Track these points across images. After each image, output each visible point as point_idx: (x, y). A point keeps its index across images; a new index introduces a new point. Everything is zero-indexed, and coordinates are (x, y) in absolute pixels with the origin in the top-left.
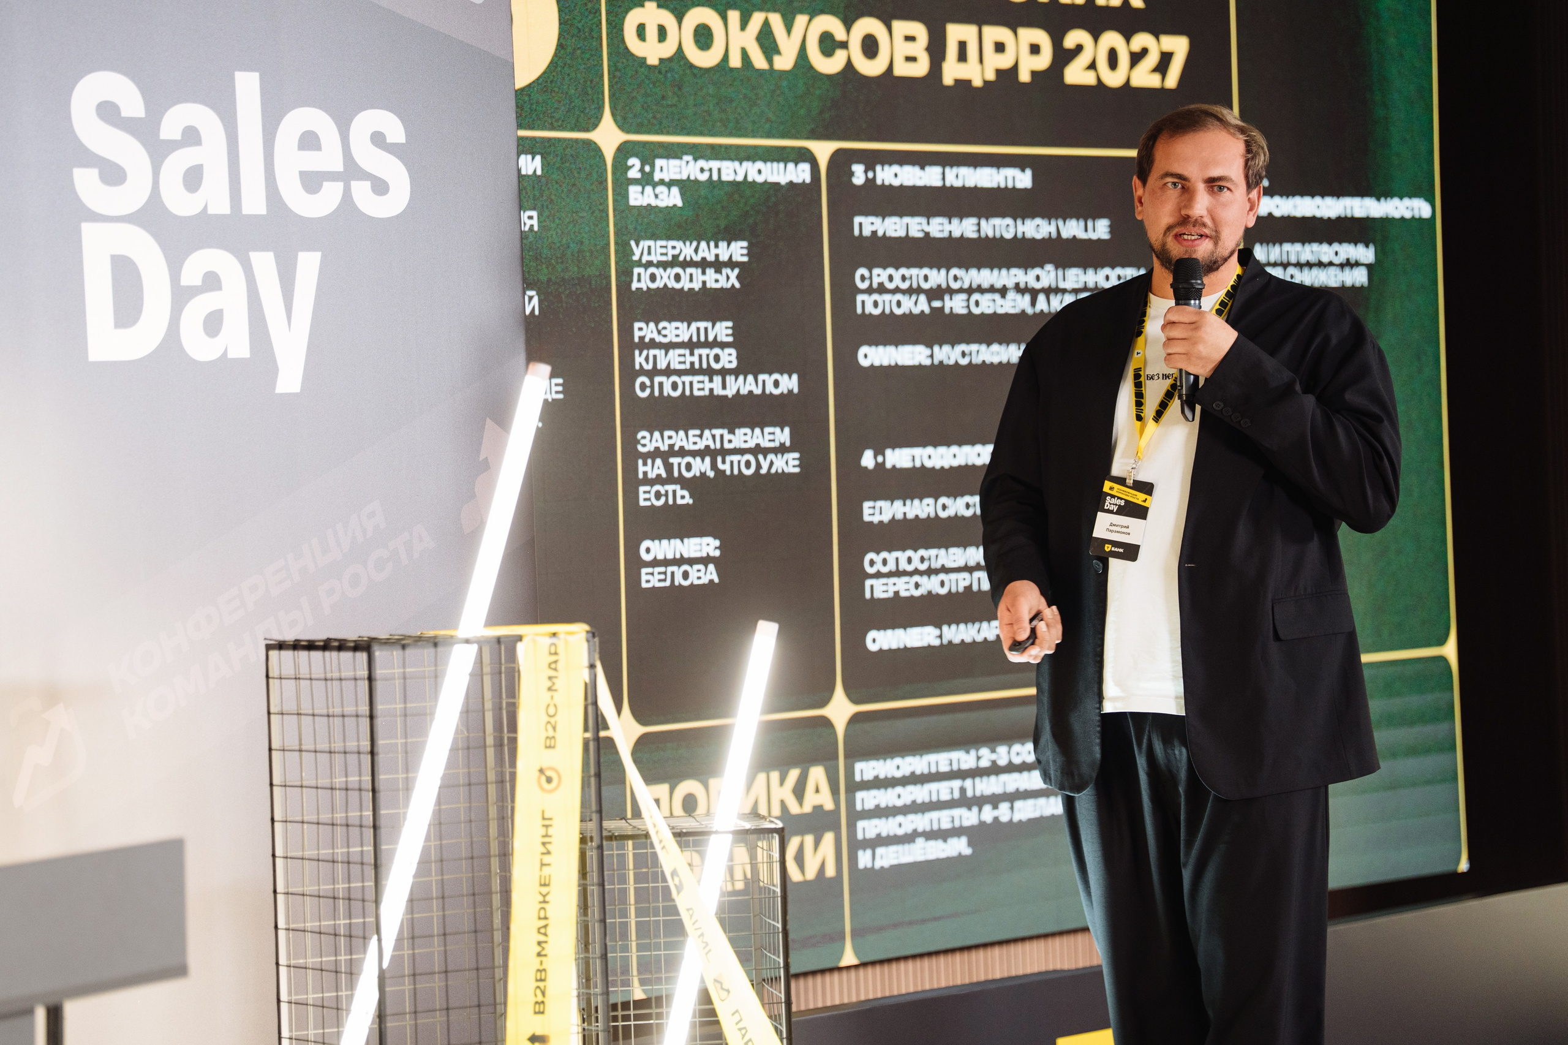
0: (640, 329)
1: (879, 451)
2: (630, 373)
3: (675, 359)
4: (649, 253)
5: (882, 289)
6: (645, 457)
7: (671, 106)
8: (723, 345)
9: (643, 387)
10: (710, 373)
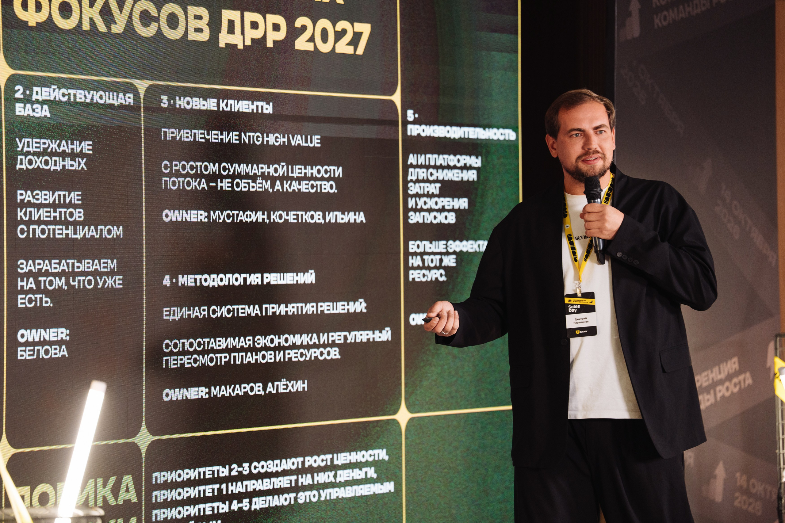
0: (22, 195)
1: (174, 276)
2: (14, 222)
3: (43, 214)
4: (28, 147)
5: (178, 174)
6: (22, 276)
7: (44, 53)
8: (75, 206)
9: (22, 231)
10: (67, 224)
